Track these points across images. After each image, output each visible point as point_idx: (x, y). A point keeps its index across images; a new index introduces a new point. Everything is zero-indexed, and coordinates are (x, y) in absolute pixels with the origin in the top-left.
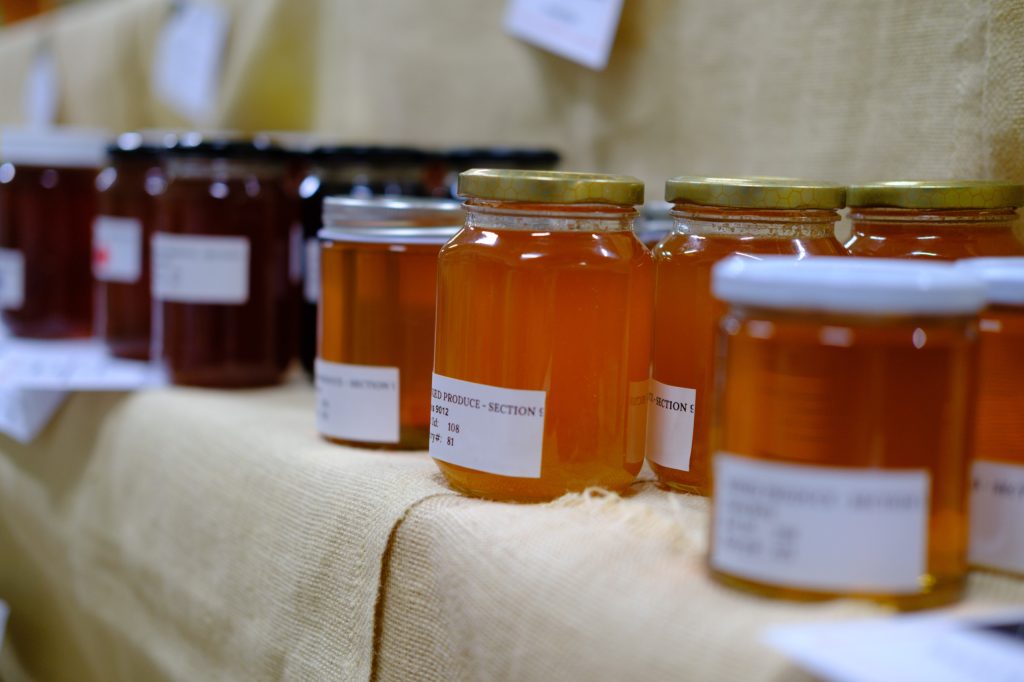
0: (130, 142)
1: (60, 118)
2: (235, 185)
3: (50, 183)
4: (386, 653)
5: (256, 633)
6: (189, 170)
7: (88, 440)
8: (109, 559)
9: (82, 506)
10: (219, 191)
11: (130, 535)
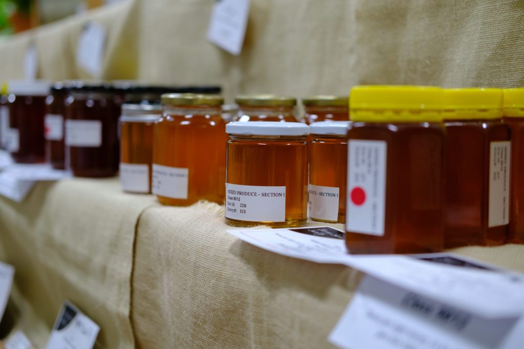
0: (59, 86)
1: (38, 76)
2: (96, 102)
3: (28, 103)
4: (137, 259)
5: (98, 260)
6: (80, 96)
7: (42, 199)
8: (50, 242)
9: (40, 224)
10: (90, 104)
11: (58, 234)
